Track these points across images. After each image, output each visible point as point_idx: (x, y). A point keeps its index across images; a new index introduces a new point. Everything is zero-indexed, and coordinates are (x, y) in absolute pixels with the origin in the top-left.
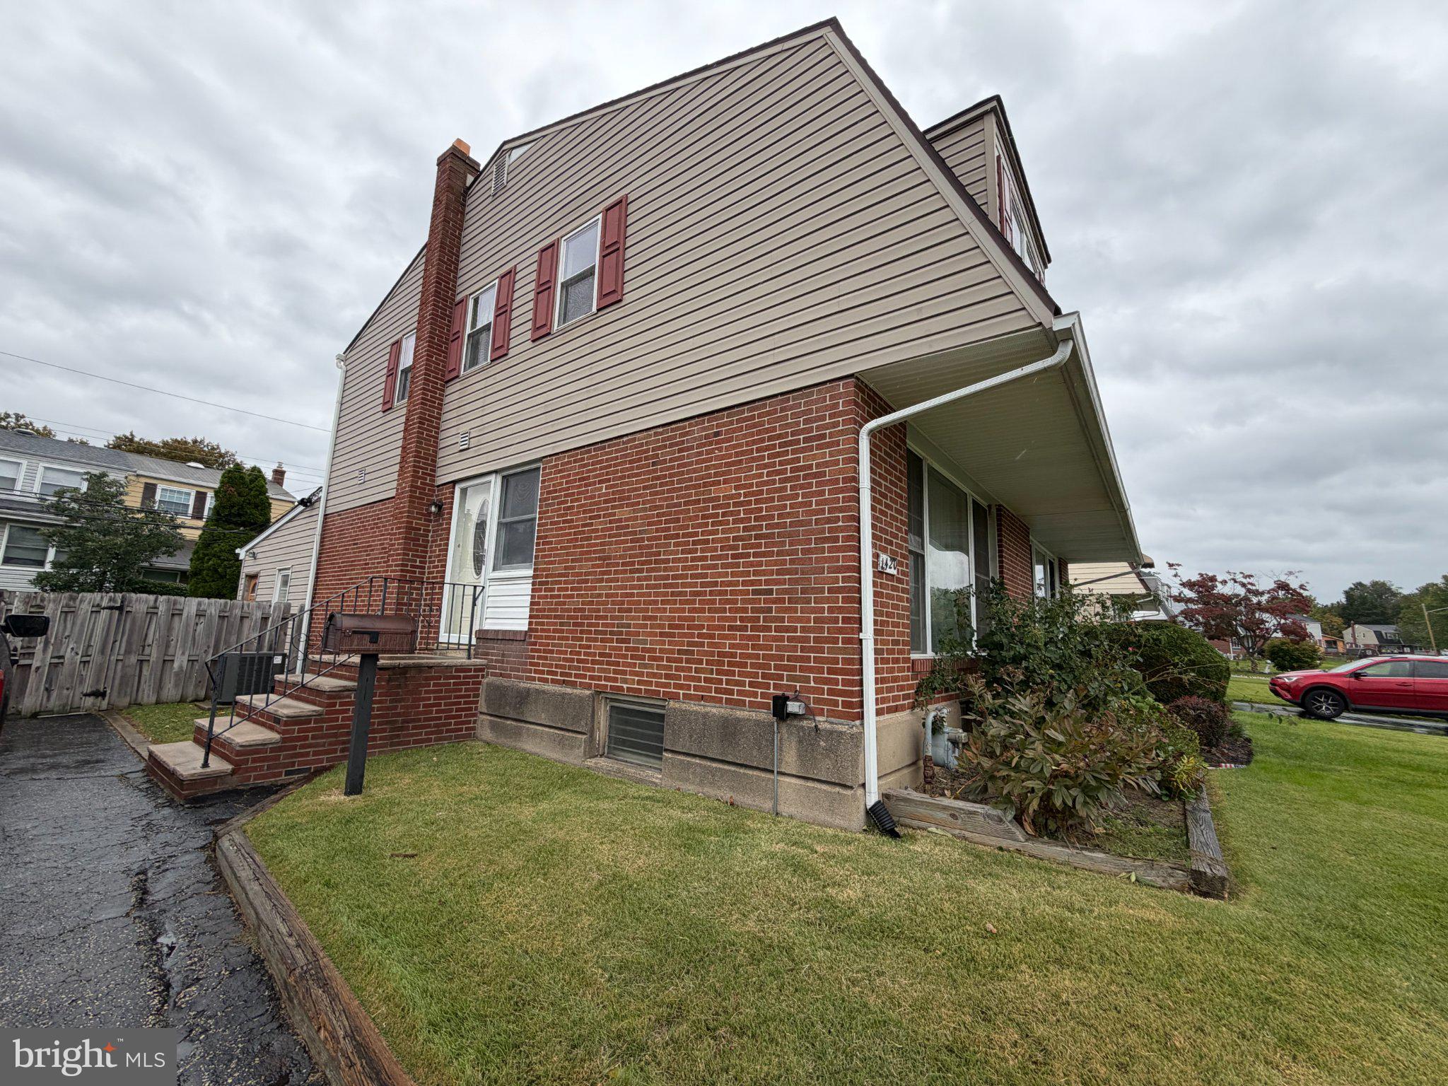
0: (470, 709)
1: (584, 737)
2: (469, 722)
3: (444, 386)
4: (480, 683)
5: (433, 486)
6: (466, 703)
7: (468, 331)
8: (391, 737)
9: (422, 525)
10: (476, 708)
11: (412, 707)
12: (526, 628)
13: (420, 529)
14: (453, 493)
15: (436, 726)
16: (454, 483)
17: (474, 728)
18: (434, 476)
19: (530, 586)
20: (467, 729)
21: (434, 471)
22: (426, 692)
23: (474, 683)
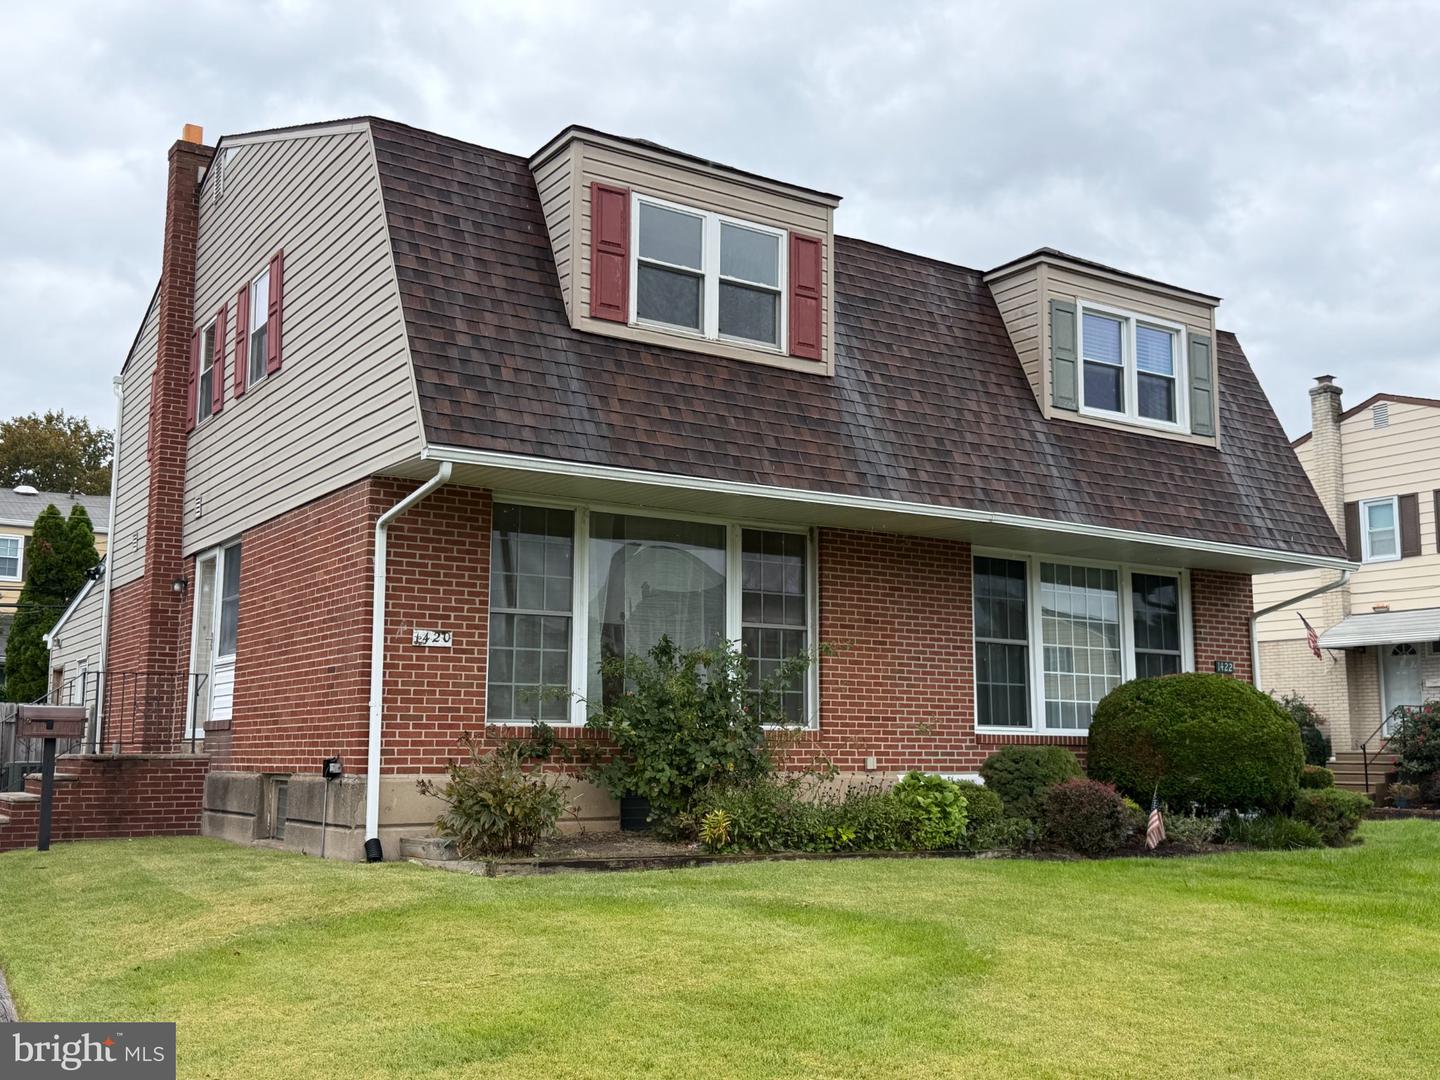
0: (194, 805)
1: (252, 818)
2: (192, 819)
3: (186, 438)
4: (203, 778)
5: (180, 559)
6: (187, 798)
7: (202, 372)
8: (110, 827)
9: (170, 606)
10: (200, 804)
11: (130, 799)
12: (230, 717)
13: (167, 611)
14: (194, 567)
15: (154, 819)
16: (195, 555)
17: (199, 825)
18: (180, 547)
19: (233, 673)
20: (190, 825)
21: (181, 541)
22: (143, 785)
23: (196, 778)
